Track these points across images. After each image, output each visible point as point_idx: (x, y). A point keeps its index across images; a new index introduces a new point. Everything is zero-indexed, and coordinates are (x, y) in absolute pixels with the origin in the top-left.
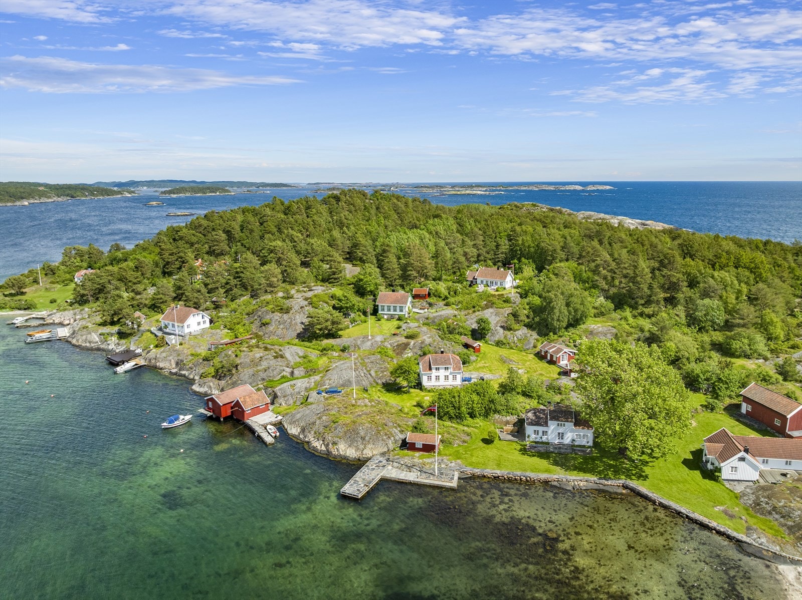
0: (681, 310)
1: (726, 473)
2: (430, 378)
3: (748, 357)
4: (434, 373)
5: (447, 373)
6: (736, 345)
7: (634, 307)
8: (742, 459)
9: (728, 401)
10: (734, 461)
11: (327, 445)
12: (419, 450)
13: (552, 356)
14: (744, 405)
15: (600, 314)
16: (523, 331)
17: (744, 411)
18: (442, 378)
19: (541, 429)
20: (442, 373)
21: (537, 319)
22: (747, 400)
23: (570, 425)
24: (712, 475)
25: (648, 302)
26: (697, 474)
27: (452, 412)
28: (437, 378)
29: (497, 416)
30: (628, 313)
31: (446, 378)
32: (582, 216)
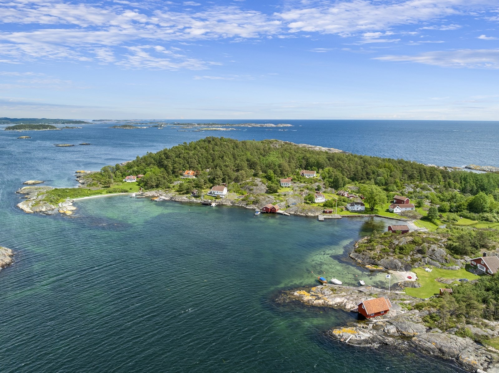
0: (373, 180)
1: (395, 211)
2: (317, 200)
3: (392, 191)
4: (318, 198)
5: (321, 198)
6: (389, 188)
7: (357, 181)
8: (398, 208)
9: (390, 201)
10: (396, 208)
11: (305, 214)
12: (328, 213)
13: (342, 194)
14: (395, 201)
15: (349, 183)
16: (329, 189)
17: (395, 202)
18: (320, 200)
19: (353, 207)
20: (320, 198)
21: (333, 185)
22: (395, 199)
23: (360, 205)
24: (392, 212)
25: (362, 179)
26: (389, 213)
27: (330, 205)
28: (319, 200)
29: (340, 206)
30: (356, 182)
31: (321, 199)
32: (301, 146)
